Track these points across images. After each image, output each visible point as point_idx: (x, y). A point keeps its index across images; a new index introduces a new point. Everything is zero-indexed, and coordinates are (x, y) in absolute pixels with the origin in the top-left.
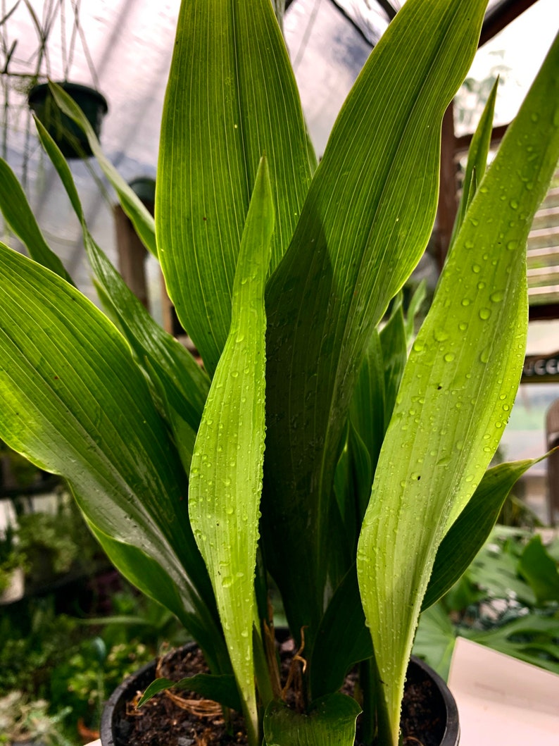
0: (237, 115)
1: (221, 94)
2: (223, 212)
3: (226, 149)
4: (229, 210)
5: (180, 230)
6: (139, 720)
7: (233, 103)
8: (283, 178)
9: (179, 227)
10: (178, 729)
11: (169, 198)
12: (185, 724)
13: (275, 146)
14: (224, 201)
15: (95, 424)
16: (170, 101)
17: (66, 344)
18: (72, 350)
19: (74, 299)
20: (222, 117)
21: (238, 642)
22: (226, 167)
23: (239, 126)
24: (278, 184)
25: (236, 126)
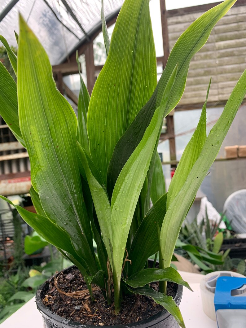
0: (133, 47)
1: (130, 38)
2: (121, 83)
3: (128, 59)
4: (124, 83)
5: (104, 88)
6: (53, 305)
7: (133, 42)
8: (144, 73)
9: (104, 87)
10: (72, 304)
11: (104, 75)
12: (73, 302)
13: (144, 61)
14: (122, 79)
15: (65, 168)
16: (113, 38)
17: (64, 131)
18: (65, 135)
19: (71, 113)
20: (129, 47)
21: (120, 252)
22: (126, 66)
23: (134, 51)
24: (142, 75)
25: (132, 51)
